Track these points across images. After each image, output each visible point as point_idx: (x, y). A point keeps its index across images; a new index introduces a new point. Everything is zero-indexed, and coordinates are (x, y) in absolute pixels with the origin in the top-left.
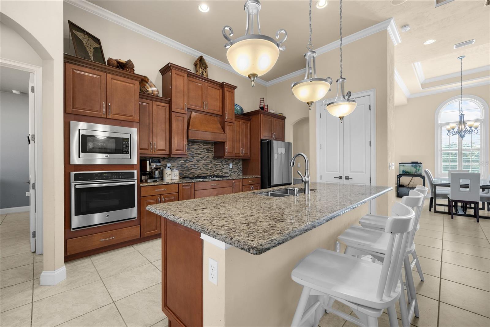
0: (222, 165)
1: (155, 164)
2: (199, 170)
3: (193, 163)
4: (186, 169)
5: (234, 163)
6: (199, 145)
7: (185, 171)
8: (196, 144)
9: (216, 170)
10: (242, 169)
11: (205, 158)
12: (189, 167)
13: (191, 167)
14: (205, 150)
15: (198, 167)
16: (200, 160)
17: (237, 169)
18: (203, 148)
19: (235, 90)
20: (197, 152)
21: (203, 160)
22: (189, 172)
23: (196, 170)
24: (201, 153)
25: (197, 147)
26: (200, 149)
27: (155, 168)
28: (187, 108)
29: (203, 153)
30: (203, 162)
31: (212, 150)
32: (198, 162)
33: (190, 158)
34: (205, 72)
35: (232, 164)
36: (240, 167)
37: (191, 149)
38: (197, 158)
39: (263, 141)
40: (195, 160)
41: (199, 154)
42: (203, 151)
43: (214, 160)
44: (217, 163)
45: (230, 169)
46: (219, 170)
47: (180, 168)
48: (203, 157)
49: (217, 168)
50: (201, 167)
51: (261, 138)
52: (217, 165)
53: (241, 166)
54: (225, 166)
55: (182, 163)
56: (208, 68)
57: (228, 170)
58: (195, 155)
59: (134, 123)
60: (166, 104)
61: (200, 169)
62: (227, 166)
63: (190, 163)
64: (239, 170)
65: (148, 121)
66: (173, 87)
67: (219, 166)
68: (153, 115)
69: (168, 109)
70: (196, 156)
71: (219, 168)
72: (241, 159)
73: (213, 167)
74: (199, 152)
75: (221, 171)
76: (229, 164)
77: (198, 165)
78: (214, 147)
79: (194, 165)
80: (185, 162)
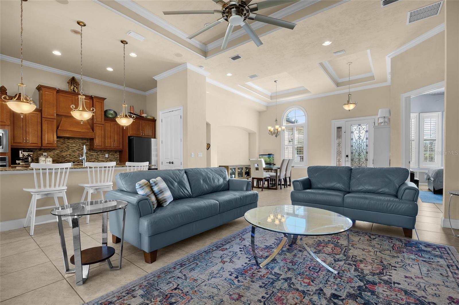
0: (98, 155)
1: (27, 153)
2: (74, 158)
3: (69, 153)
4: (61, 157)
5: (111, 153)
6: (74, 141)
7: (60, 159)
8: (71, 139)
9: (92, 158)
10: (118, 158)
11: (80, 150)
12: (65, 155)
13: (67, 155)
14: (80, 144)
15: (73, 156)
16: (75, 151)
17: (114, 158)
18: (78, 142)
19: (104, 101)
20: (72, 145)
21: (79, 151)
22: (65, 159)
23: (71, 158)
24: (76, 146)
25: (72, 141)
26: (75, 143)
27: (27, 155)
28: (57, 115)
29: (78, 146)
30: (79, 152)
31: (87, 144)
32: (73, 152)
33: (65, 150)
34: (77, 88)
35: (108, 154)
36: (116, 157)
37: (66, 143)
38: (72, 149)
39: (131, 138)
40: (70, 151)
41: (75, 147)
42: (78, 144)
43: (89, 151)
44: (92, 154)
45: (106, 158)
46: (95, 158)
47: (56, 156)
48: (79, 149)
49: (92, 157)
50: (76, 156)
51: (129, 135)
52: (92, 155)
53: (118, 156)
54: (101, 156)
55: (58, 153)
56: (79, 86)
57: (104, 159)
58: (70, 148)
59: (6, 126)
60: (38, 112)
61: (76, 157)
62: (103, 156)
63: (66, 153)
64: (116, 159)
65: (22, 124)
66: (43, 101)
67: (94, 155)
68: (26, 120)
69: (39, 115)
70: (72, 148)
71: (94, 157)
72: (118, 151)
73: (88, 156)
74: (74, 145)
75: (96, 159)
76: (105, 154)
77: (73, 155)
78: (89, 141)
79: (70, 155)
80: (61, 152)
